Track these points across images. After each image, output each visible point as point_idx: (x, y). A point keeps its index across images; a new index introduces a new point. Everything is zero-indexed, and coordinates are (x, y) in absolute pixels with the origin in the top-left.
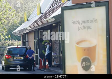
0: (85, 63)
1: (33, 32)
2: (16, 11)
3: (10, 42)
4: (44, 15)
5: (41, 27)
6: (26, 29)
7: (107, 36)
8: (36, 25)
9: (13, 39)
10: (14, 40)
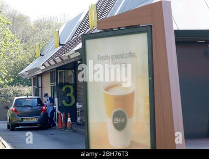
0: (118, 118)
1: (49, 72)
2: (26, 42)
3: (16, 88)
4: (65, 47)
5: (59, 65)
6: (38, 69)
7: (150, 78)
8: (52, 63)
9: (21, 84)
10: (22, 86)
